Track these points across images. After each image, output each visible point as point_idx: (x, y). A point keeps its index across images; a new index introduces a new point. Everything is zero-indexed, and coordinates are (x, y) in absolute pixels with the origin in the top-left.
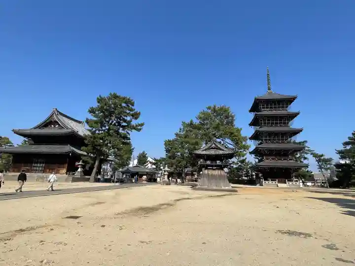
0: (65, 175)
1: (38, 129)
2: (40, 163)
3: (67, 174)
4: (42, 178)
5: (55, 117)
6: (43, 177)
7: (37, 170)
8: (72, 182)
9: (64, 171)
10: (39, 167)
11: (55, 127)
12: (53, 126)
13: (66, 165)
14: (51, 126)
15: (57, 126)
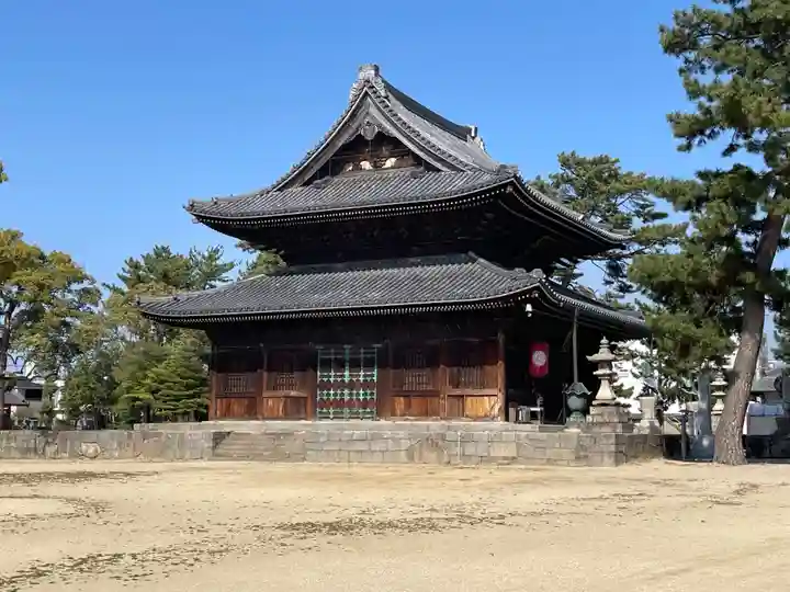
0: (500, 423)
1: (296, 189)
2: (355, 365)
3: (507, 419)
4: (436, 443)
5: (373, 110)
6: (443, 437)
7: (350, 404)
8: (617, 462)
9: (493, 402)
10: (351, 386)
11: (377, 167)
12: (366, 165)
13: (499, 371)
14: (358, 168)
15: (390, 162)
